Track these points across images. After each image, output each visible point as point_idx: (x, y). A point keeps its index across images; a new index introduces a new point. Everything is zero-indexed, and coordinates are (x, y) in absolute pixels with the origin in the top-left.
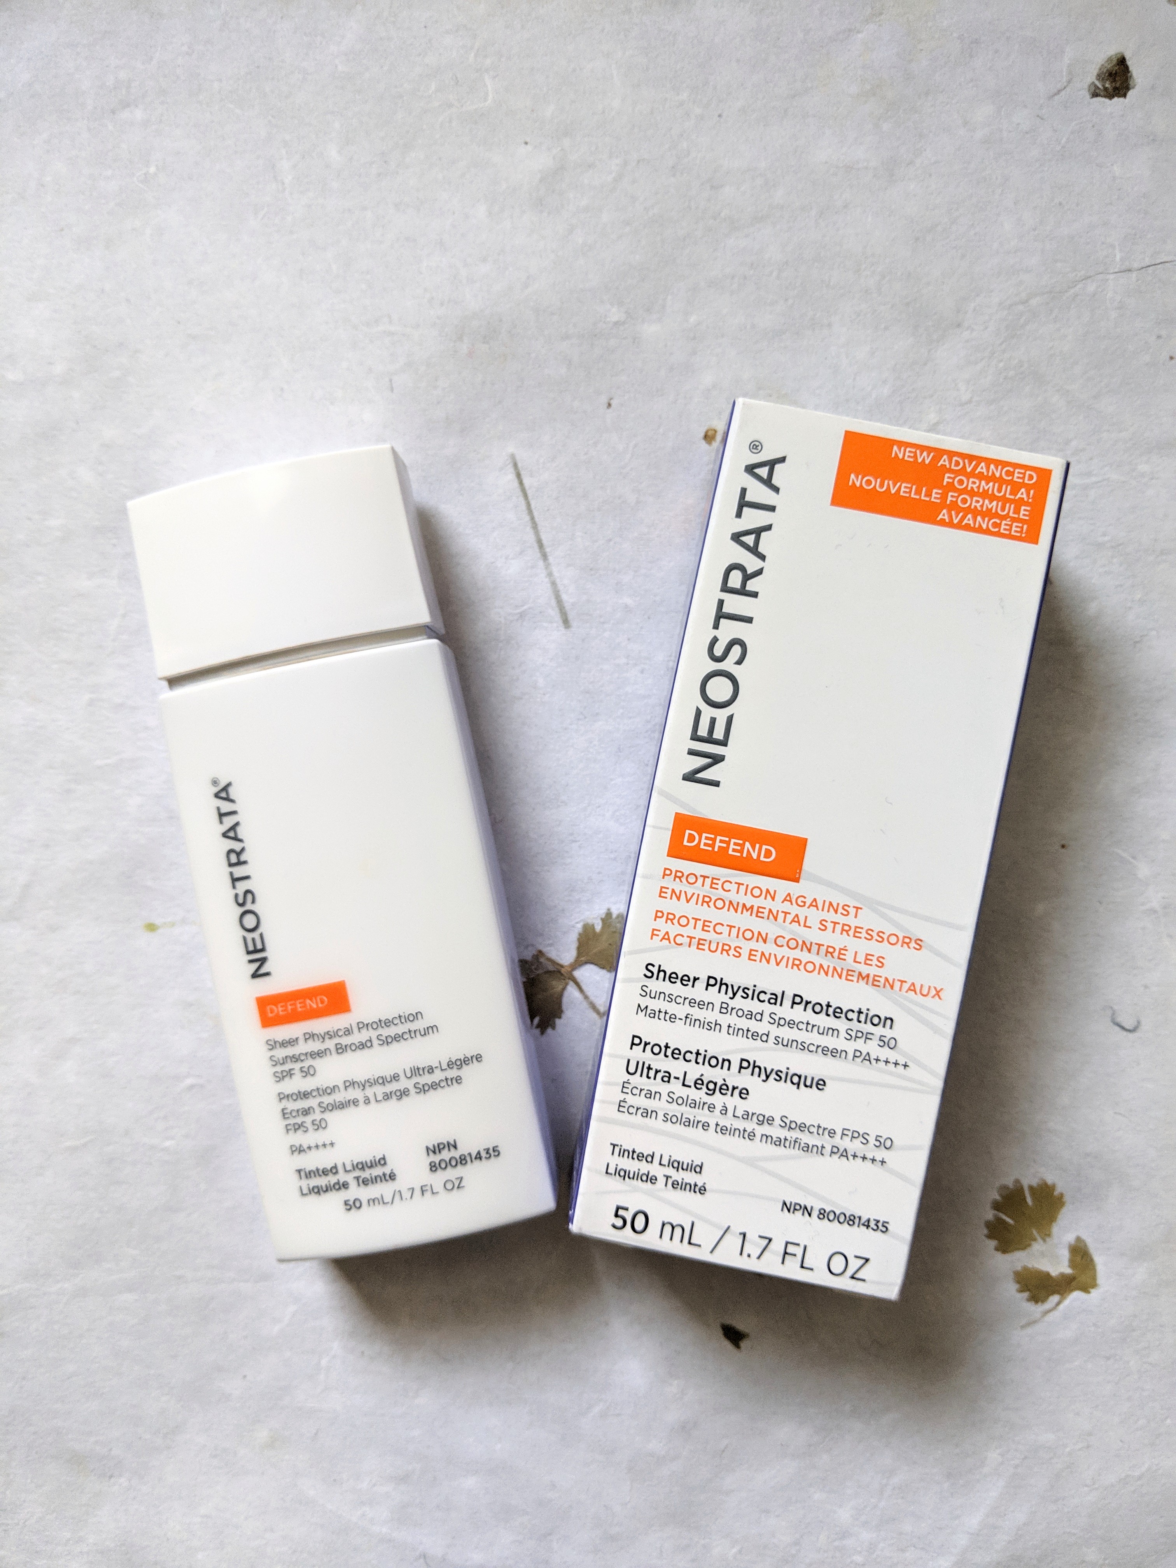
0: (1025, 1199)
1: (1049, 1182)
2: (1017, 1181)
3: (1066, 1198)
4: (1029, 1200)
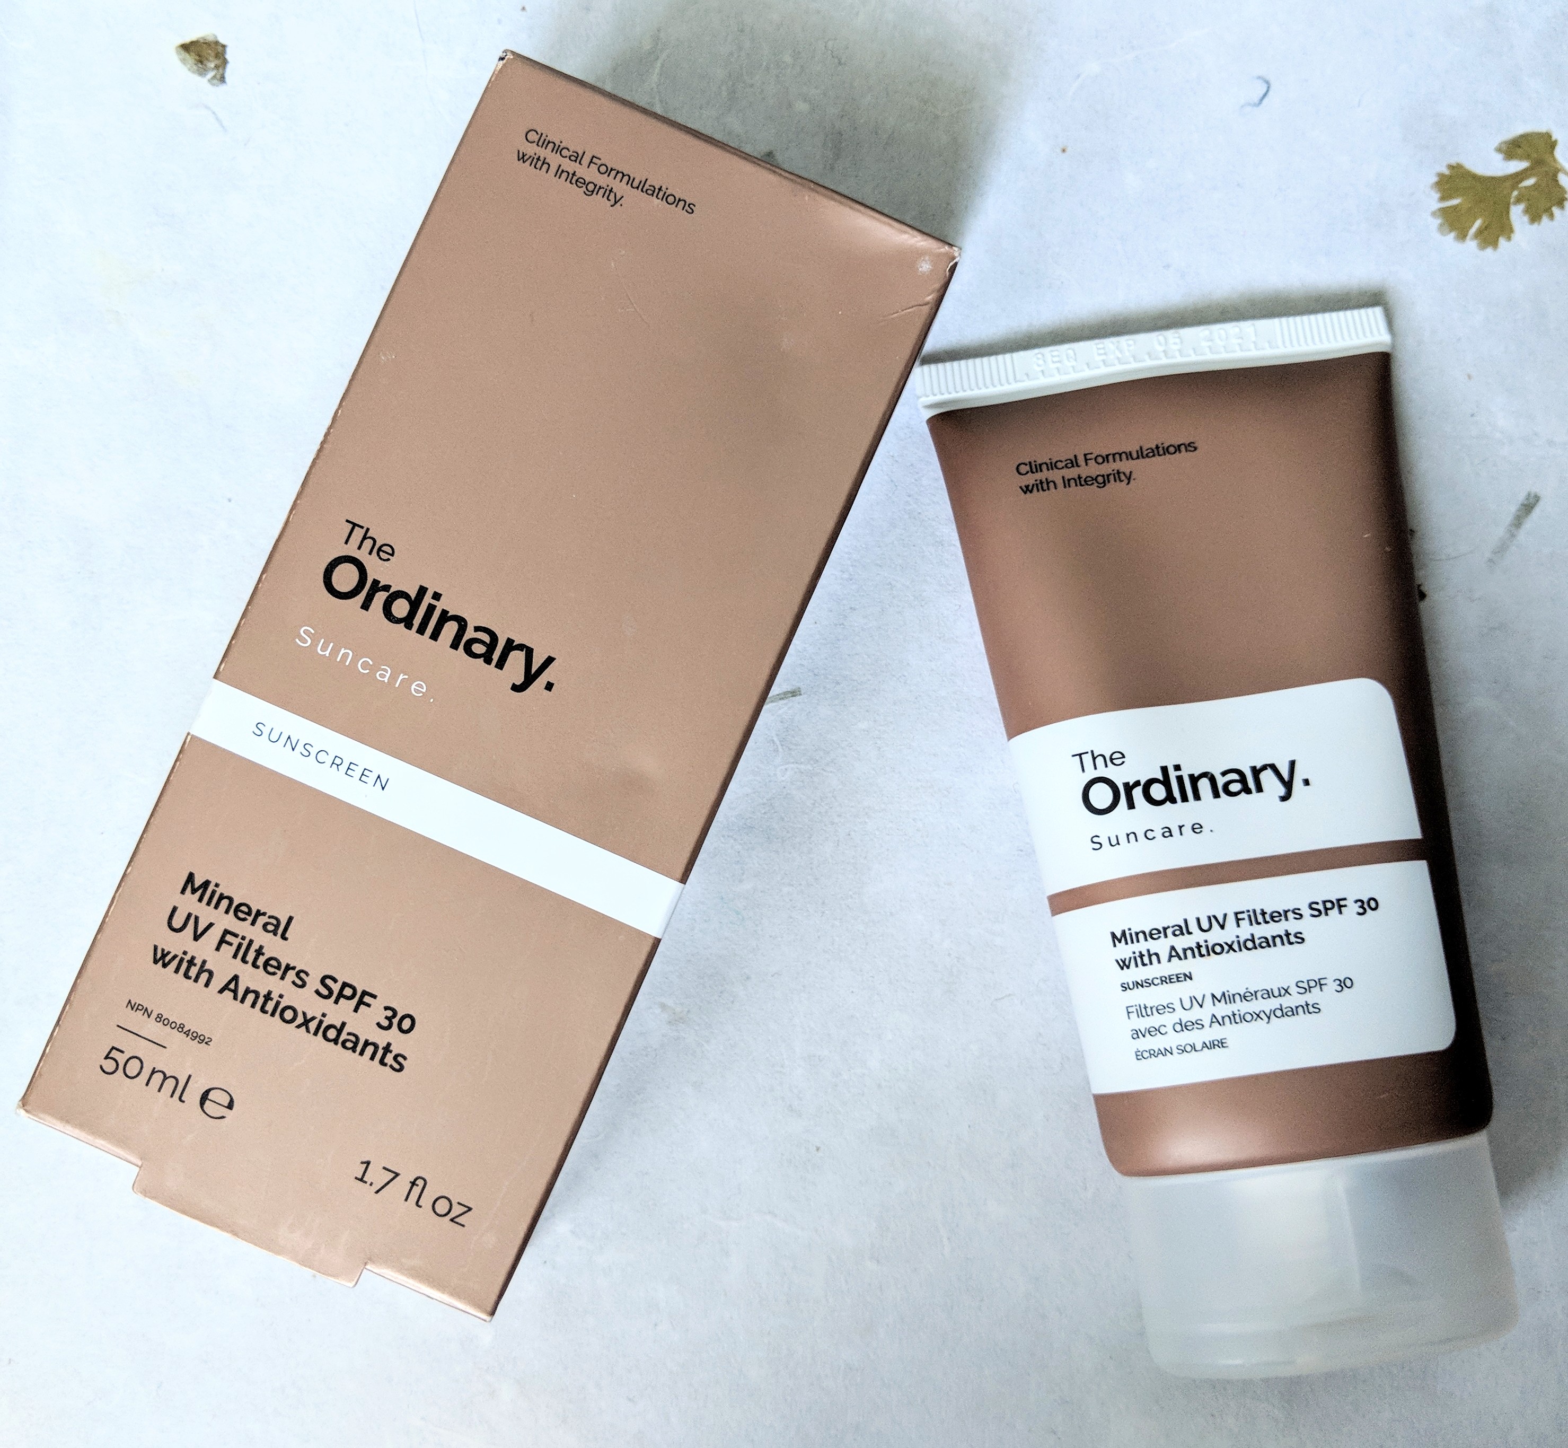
4: (1455, 202)
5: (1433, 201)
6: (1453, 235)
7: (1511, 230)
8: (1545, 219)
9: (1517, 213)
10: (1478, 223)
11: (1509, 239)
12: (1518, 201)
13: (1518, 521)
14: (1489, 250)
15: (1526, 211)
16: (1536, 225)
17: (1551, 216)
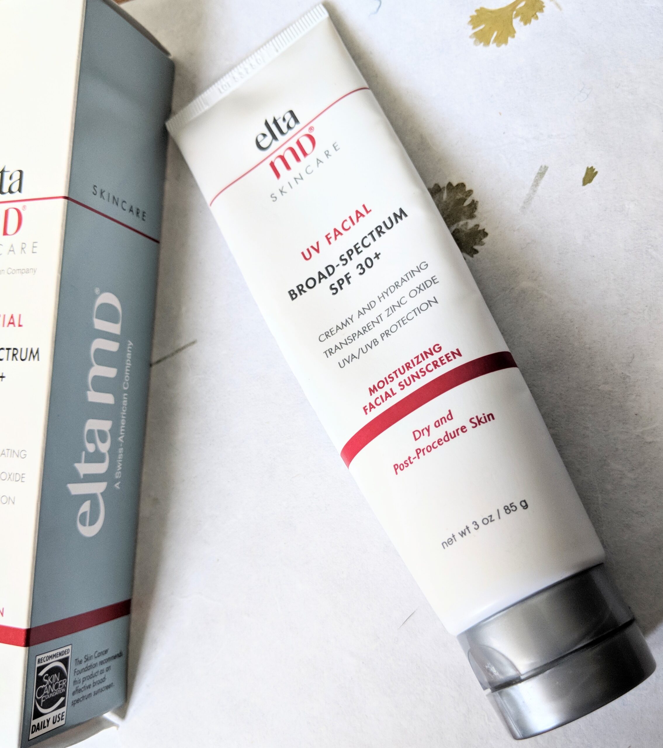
0: (481, 30)
1: (469, 19)
2: (471, 37)
3: (478, 7)
4: (482, 27)
5: (470, 31)
6: (482, 44)
7: (514, 32)
8: (533, 20)
9: (517, 23)
10: (495, 34)
11: (513, 37)
12: (517, 16)
13: (536, 183)
14: (503, 46)
15: (522, 20)
16: (528, 25)
17: (537, 18)
